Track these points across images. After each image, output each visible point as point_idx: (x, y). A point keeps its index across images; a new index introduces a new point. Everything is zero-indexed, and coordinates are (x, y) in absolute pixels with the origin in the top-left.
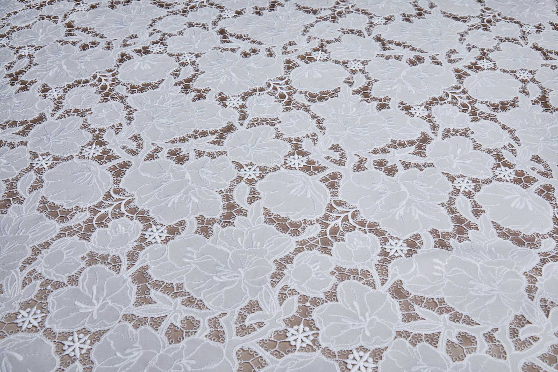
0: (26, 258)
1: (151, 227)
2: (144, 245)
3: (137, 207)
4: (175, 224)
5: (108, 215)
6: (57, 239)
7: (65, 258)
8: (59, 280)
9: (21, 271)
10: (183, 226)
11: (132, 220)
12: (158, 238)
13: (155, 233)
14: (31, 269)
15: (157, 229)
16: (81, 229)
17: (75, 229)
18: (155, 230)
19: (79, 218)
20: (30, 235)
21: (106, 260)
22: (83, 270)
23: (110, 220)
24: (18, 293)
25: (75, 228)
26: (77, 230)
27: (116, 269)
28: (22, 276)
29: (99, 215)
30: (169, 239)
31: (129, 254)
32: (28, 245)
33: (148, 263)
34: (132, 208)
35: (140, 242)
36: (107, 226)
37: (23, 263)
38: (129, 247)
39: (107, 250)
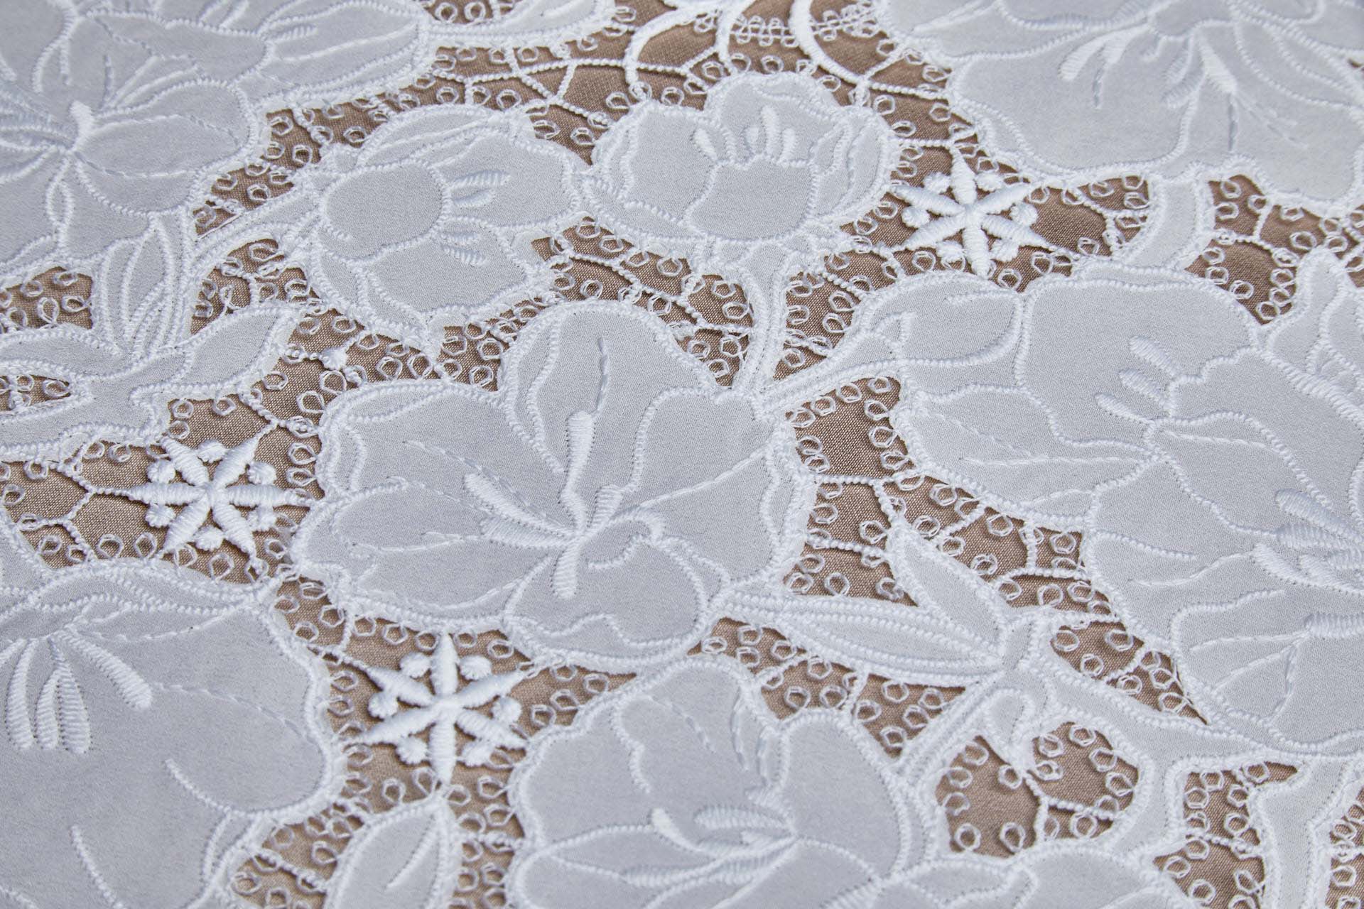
0: (235, 164)
1: (949, 174)
2: (895, 263)
3: (882, 35)
4: (1085, 188)
5: (713, 42)
6: (413, 104)
7: (445, 219)
8: (394, 331)
9: (201, 230)
10: (1128, 214)
11: (845, 100)
12: (976, 240)
13: (966, 206)
14: (253, 235)
15: (982, 193)
16: (553, 79)
17: (522, 73)
18: (966, 193)
19: (551, 14)
20: (272, 46)
21: (670, 292)
22: (533, 314)
23: (719, 73)
24: (171, 344)
25: (522, 65)
26: (530, 81)
27: (715, 353)
28: (200, 258)
29: (663, 23)
30: (1044, 265)
31: (802, 290)
32: (255, 94)
33: (901, 367)
34: (857, 33)
35: (874, 238)
36: (699, 102)
37: (215, 191)
38: (807, 250)
39: (684, 234)
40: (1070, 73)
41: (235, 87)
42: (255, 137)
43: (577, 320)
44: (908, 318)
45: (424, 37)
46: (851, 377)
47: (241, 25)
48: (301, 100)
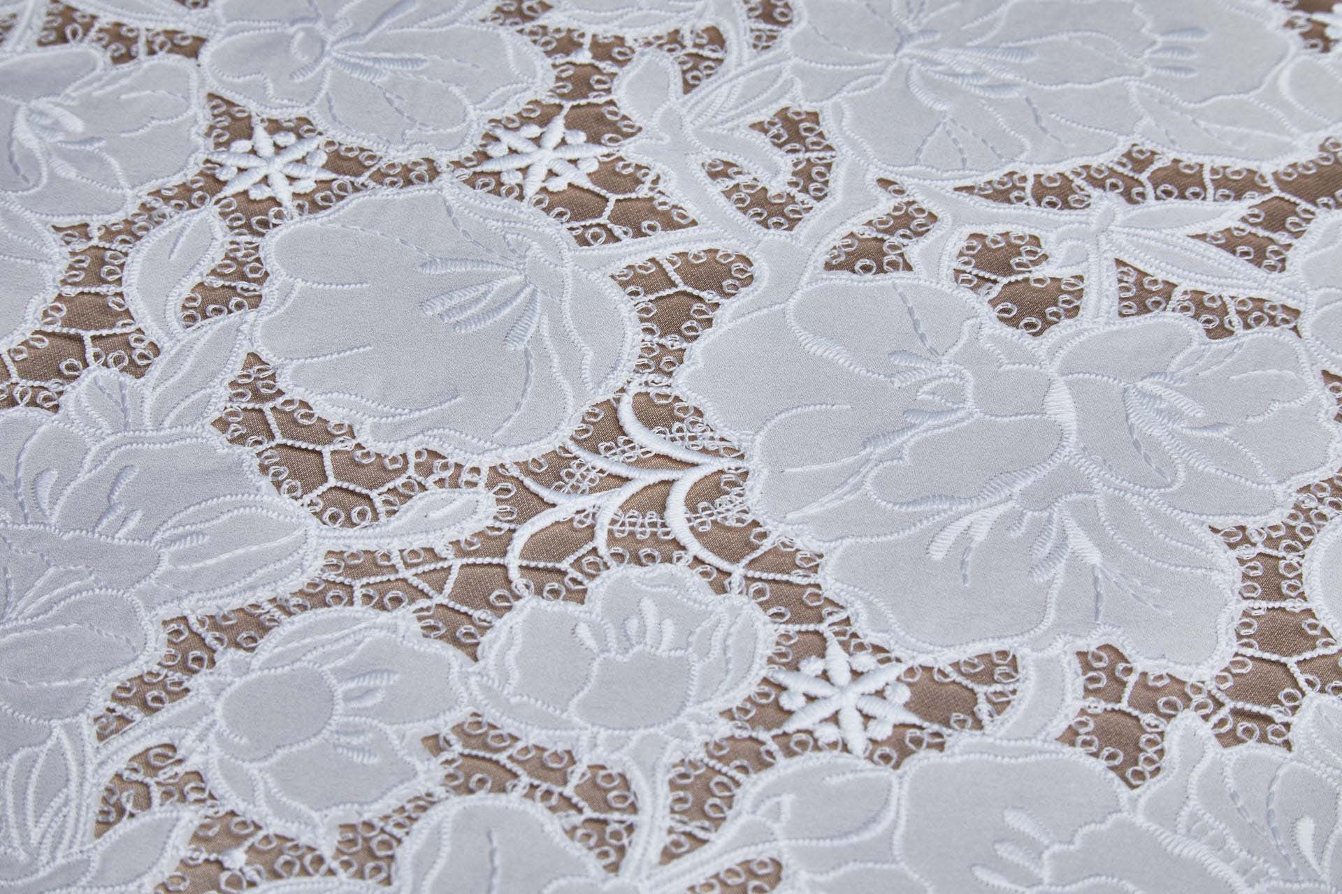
0: (133, 671)
1: (823, 656)
2: (773, 746)
3: (756, 524)
4: (956, 665)
5: (592, 537)
6: (303, 608)
7: (337, 719)
8: (291, 830)
9: (101, 737)
10: (998, 688)
11: (721, 589)
12: (852, 721)
13: (842, 689)
14: (153, 740)
15: (856, 674)
16: (438, 579)
17: (408, 574)
18: (841, 675)
19: (435, 515)
20: (166, 554)
21: (557, 783)
22: (424, 809)
23: (599, 567)
24: (76, 848)
25: (408, 566)
26: (415, 581)
27: (602, 842)
28: (102, 764)
29: (543, 520)
30: (918, 742)
31: (684, 776)
32: (150, 601)
33: (783, 848)
34: (731, 523)
35: (753, 723)
36: (580, 596)
37: (115, 698)
38: (688, 738)
39: (568, 725)
40: (938, 553)
41: (131, 596)
42: (151, 644)
43: (468, 814)
44: (787, 800)
45: (313, 542)
46: (734, 859)
47: (135, 535)
48: (195, 607)
